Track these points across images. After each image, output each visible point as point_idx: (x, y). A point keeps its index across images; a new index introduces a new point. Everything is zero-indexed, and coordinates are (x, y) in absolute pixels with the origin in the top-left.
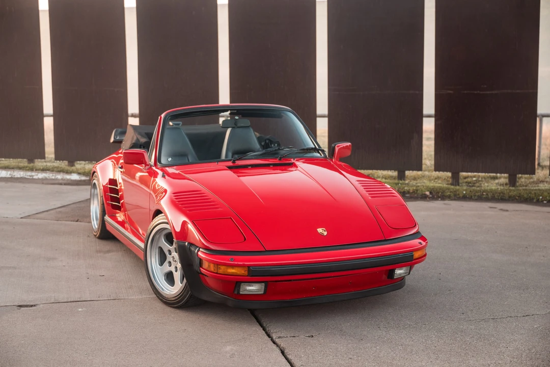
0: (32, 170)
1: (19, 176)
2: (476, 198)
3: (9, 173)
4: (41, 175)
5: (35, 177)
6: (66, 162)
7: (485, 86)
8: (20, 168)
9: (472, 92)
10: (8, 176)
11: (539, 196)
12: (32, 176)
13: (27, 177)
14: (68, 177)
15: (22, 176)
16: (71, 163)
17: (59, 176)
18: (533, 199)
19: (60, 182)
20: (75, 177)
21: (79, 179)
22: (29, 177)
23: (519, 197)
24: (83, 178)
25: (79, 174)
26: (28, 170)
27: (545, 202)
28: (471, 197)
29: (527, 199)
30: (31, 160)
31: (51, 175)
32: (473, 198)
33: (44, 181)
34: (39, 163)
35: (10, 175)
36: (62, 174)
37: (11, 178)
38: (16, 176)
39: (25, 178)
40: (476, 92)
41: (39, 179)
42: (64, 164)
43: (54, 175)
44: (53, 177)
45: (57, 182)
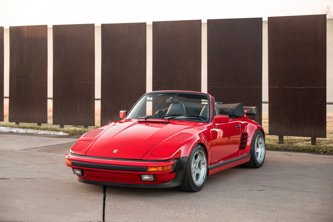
0: (38, 129)
1: (30, 132)
2: (283, 149)
3: (25, 130)
4: (42, 132)
5: (38, 133)
6: (59, 125)
7: (297, 84)
8: (32, 128)
9: (289, 87)
10: (24, 132)
11: (320, 149)
12: (37, 132)
13: (34, 133)
14: (57, 133)
15: (32, 132)
16: (62, 126)
17: (52, 133)
18: (316, 151)
19: (52, 136)
20: (61, 133)
21: (63, 135)
22: (35, 133)
23: (308, 150)
24: (66, 134)
25: (64, 132)
26: (36, 129)
27: (322, 153)
28: (281, 149)
29: (313, 151)
30: (39, 124)
31: (48, 132)
32: (282, 150)
33: (43, 135)
34: (43, 126)
35: (25, 131)
36: (54, 131)
37: (26, 133)
38: (28, 133)
39: (33, 133)
40: (291, 87)
41: (41, 134)
42: (57, 127)
43: (50, 132)
44: (49, 133)
45: (50, 136)
